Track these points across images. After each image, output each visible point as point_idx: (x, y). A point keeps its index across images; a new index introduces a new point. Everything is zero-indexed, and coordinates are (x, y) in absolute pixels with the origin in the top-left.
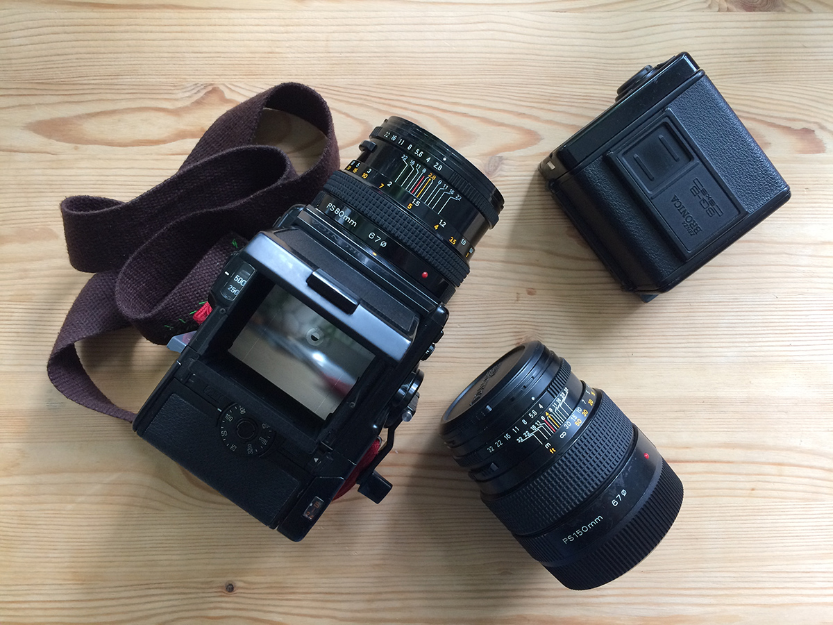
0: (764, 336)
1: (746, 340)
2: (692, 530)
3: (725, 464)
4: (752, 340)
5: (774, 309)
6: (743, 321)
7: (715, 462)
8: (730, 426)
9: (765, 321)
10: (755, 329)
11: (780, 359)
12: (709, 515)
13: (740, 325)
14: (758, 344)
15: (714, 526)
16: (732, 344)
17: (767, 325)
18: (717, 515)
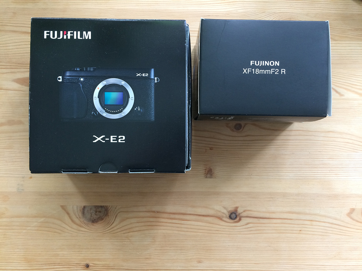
0: (305, 168)
1: (297, 170)
2: (276, 247)
3: (289, 220)
4: (300, 170)
5: (309, 158)
6: (296, 162)
7: (285, 219)
8: (291, 204)
9: (305, 162)
10: (301, 165)
11: (311, 178)
12: (283, 241)
13: (295, 164)
14: (302, 172)
15: (285, 245)
16: (291, 171)
17: (306, 164)
18: (286, 241)
